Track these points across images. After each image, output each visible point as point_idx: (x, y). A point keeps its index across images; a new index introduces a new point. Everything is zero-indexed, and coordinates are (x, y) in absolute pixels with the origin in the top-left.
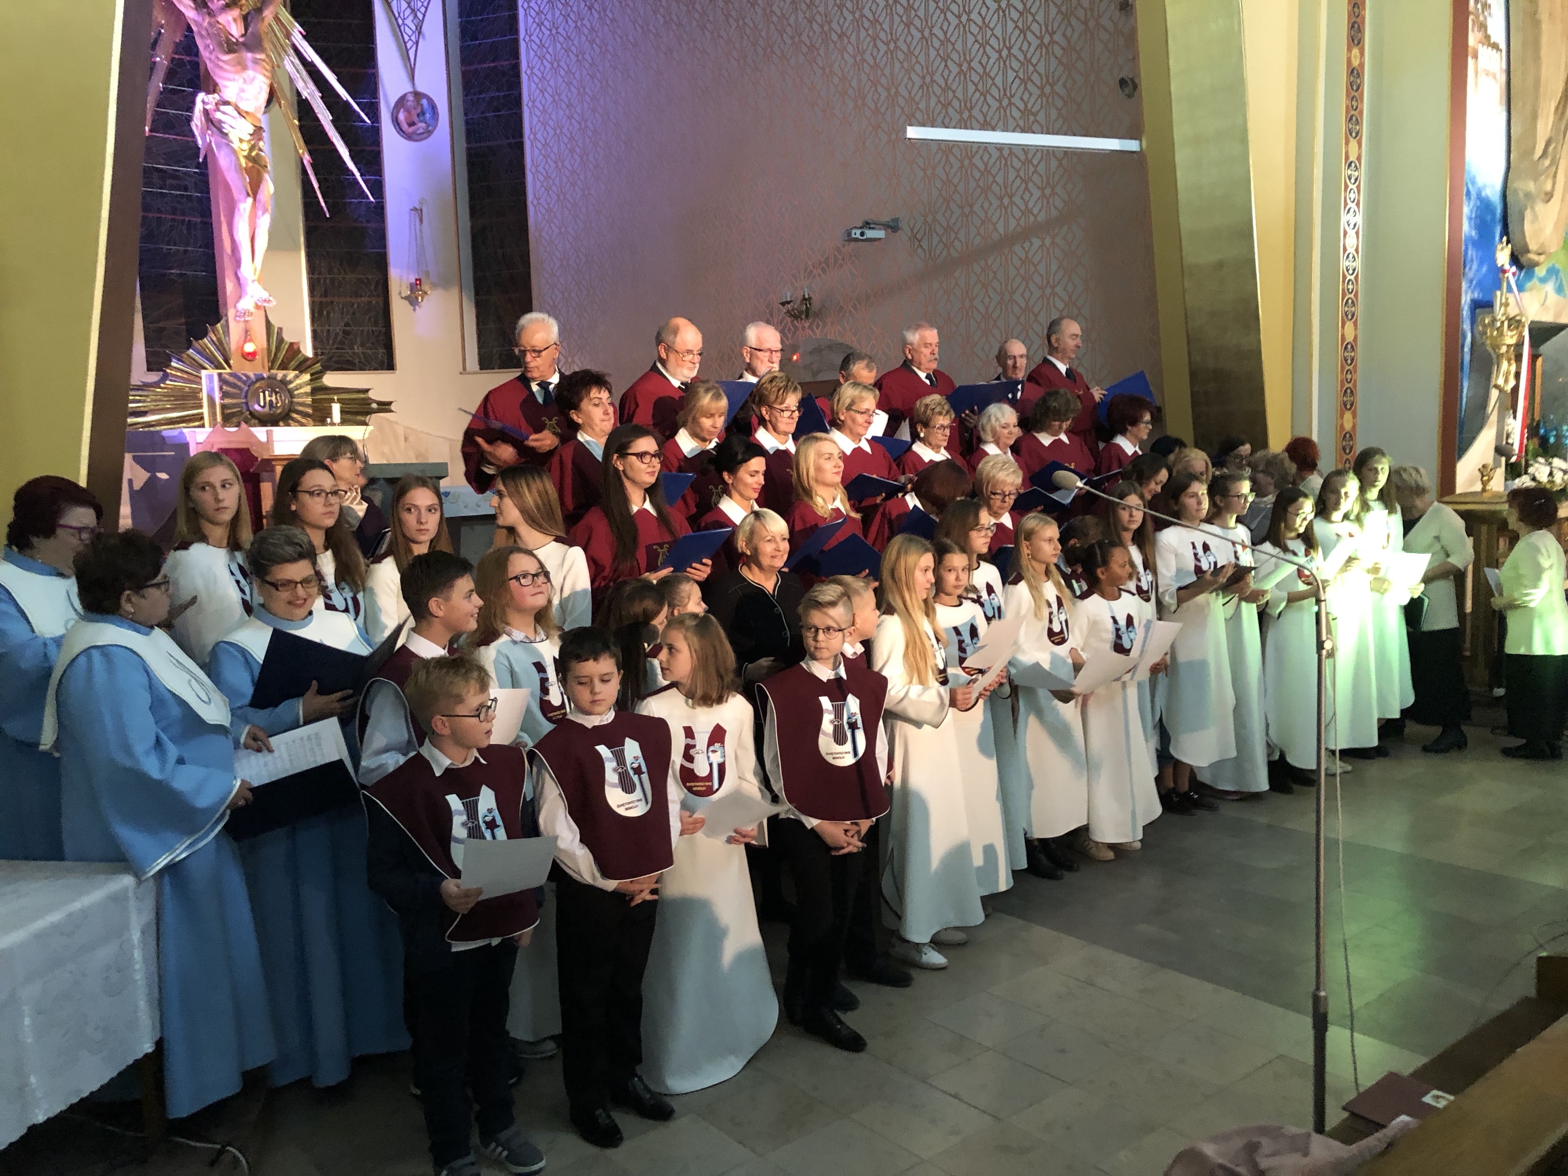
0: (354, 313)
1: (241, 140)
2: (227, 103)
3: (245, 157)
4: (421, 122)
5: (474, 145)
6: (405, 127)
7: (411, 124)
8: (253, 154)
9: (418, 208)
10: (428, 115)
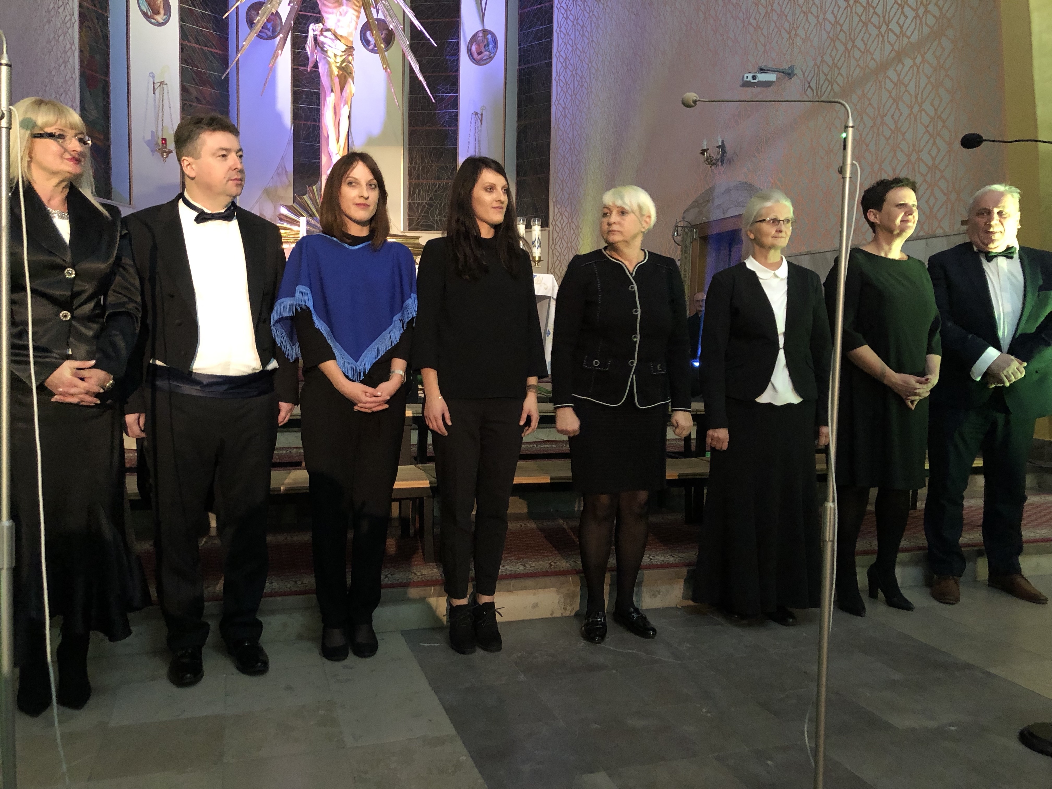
0: (436, 191)
1: (335, 55)
2: (328, 30)
3: (338, 68)
4: (486, 51)
5: (523, 67)
6: (475, 55)
7: (479, 53)
8: (344, 65)
9: (479, 112)
10: (491, 46)
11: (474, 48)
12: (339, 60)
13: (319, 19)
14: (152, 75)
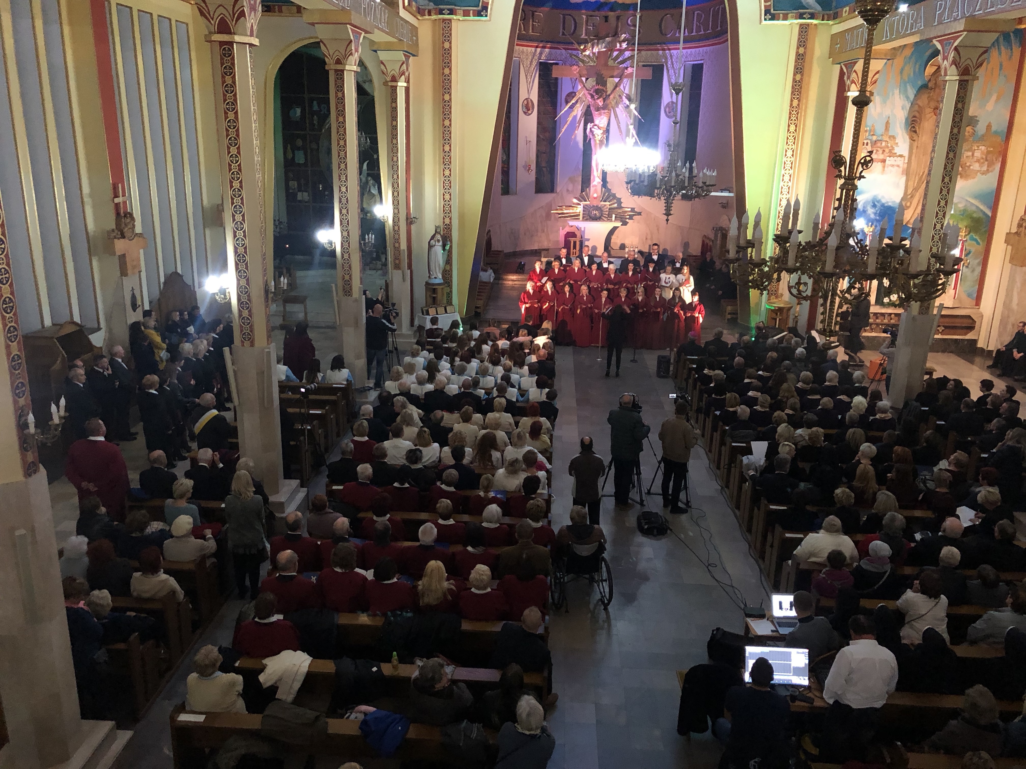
1: (598, 136)
2: (595, 125)
3: (599, 141)
4: (673, 112)
5: (690, 119)
7: (669, 112)
10: (675, 110)
11: (667, 110)
12: (600, 137)
13: (592, 121)
14: (526, 137)
